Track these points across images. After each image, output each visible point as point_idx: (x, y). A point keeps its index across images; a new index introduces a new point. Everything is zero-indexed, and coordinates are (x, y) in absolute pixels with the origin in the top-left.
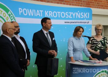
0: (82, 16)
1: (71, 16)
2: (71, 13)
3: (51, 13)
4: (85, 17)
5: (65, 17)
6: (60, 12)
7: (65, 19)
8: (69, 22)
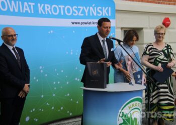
0: (100, 13)
2: (82, 8)
3: (48, 7)
4: (104, 15)
5: (72, 14)
6: (64, 6)
8: (79, 23)
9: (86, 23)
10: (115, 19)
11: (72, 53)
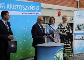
0: (34, 9)
1: (26, 9)
2: (26, 6)
3: (11, 6)
4: (36, 10)
5: (22, 9)
6: (18, 5)
7: (22, 11)
8: (25, 14)
9: (29, 14)
10: (41, 12)
11: (22, 28)
